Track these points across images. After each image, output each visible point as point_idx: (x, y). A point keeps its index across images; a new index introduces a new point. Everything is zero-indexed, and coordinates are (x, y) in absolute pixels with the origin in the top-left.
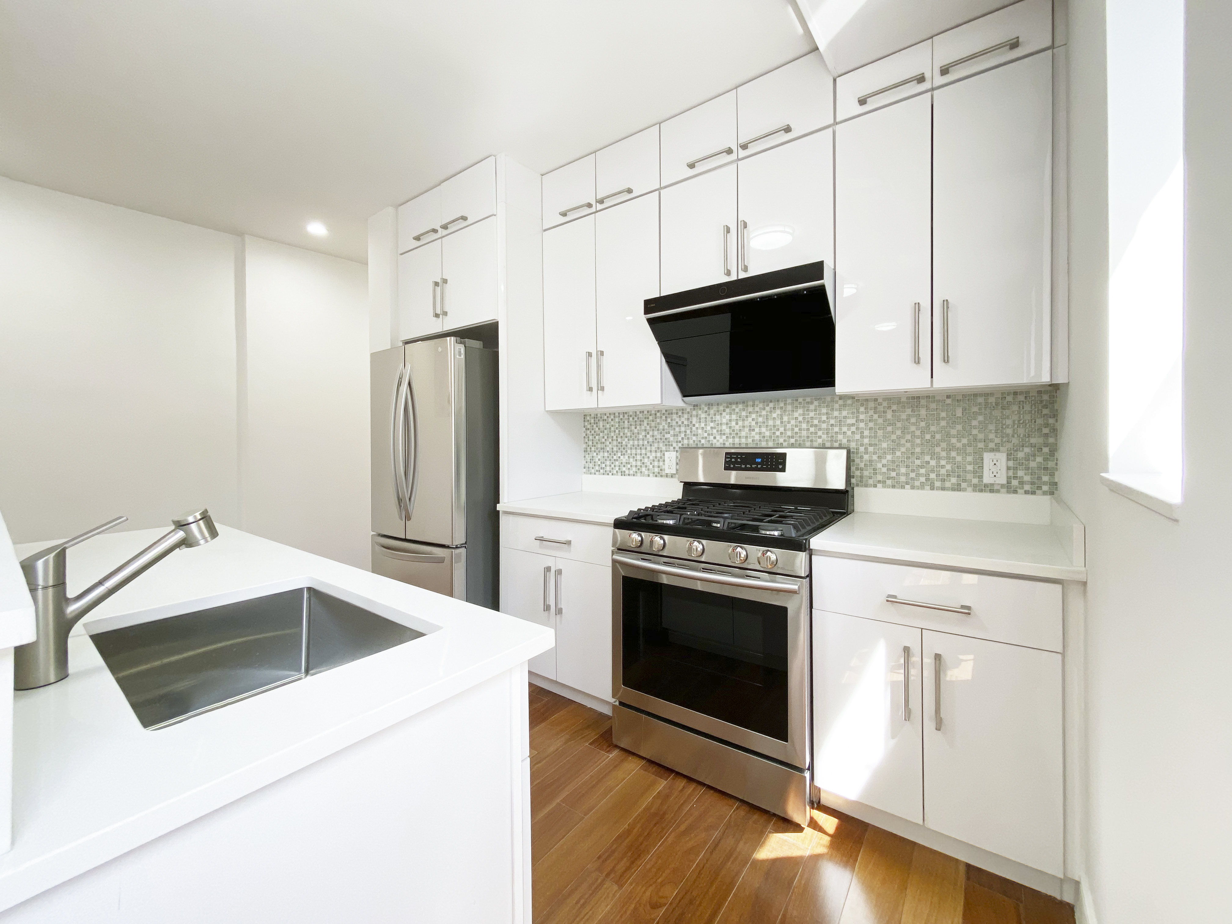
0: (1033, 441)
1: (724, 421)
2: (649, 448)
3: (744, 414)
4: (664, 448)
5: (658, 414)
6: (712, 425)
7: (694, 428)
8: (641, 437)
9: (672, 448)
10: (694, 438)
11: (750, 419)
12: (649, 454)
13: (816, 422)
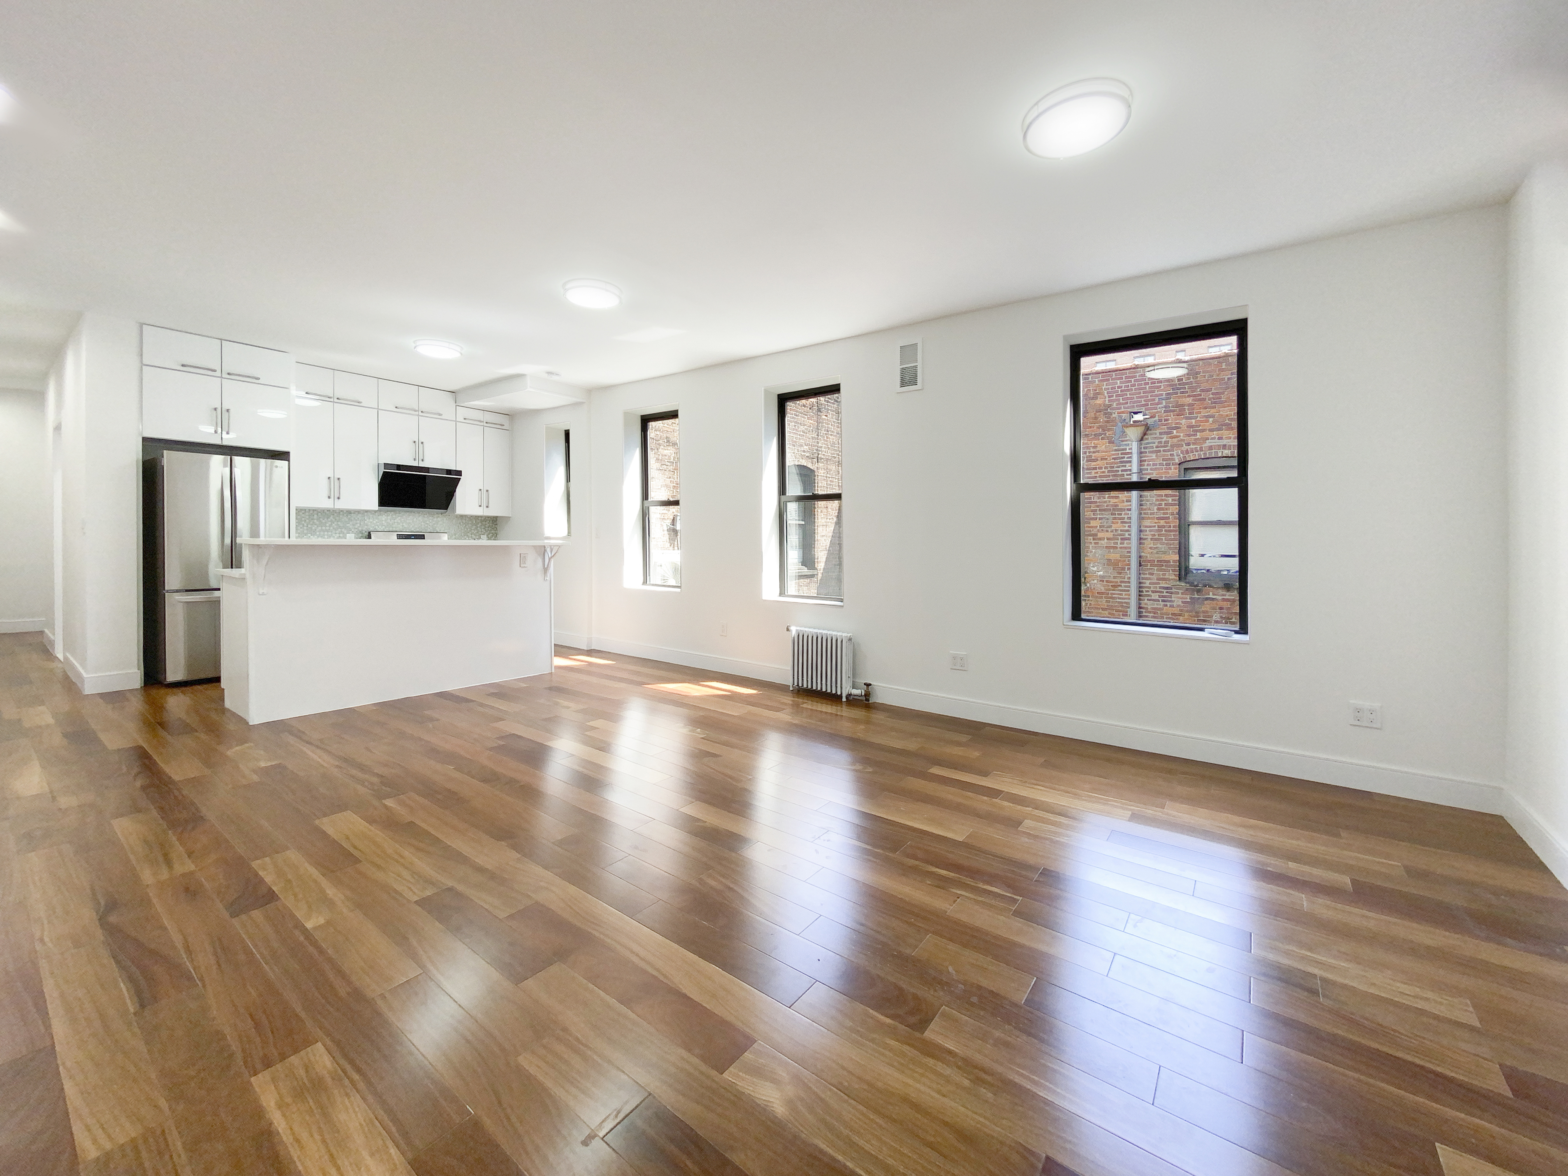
0: (492, 532)
1: (383, 519)
2: (334, 531)
3: (394, 516)
4: (345, 532)
5: (341, 513)
6: (377, 520)
7: (366, 522)
8: (327, 525)
9: (351, 532)
10: (366, 527)
11: (397, 519)
12: (334, 535)
13: (428, 522)
